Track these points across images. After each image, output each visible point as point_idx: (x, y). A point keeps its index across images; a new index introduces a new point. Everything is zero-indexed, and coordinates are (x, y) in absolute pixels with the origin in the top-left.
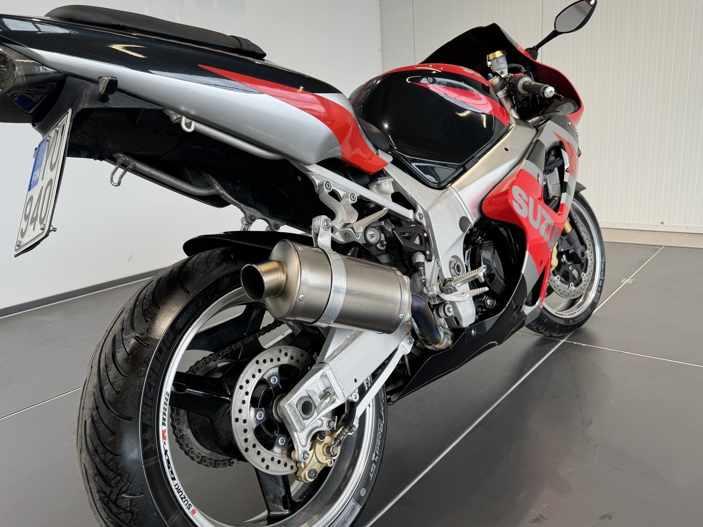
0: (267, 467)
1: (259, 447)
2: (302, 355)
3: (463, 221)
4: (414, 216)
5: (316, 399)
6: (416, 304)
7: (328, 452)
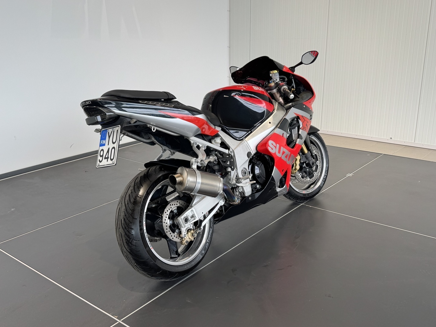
0: (173, 238)
1: (171, 232)
2: (184, 204)
3: (249, 154)
4: (229, 152)
5: (189, 218)
6: (225, 187)
7: (193, 235)
